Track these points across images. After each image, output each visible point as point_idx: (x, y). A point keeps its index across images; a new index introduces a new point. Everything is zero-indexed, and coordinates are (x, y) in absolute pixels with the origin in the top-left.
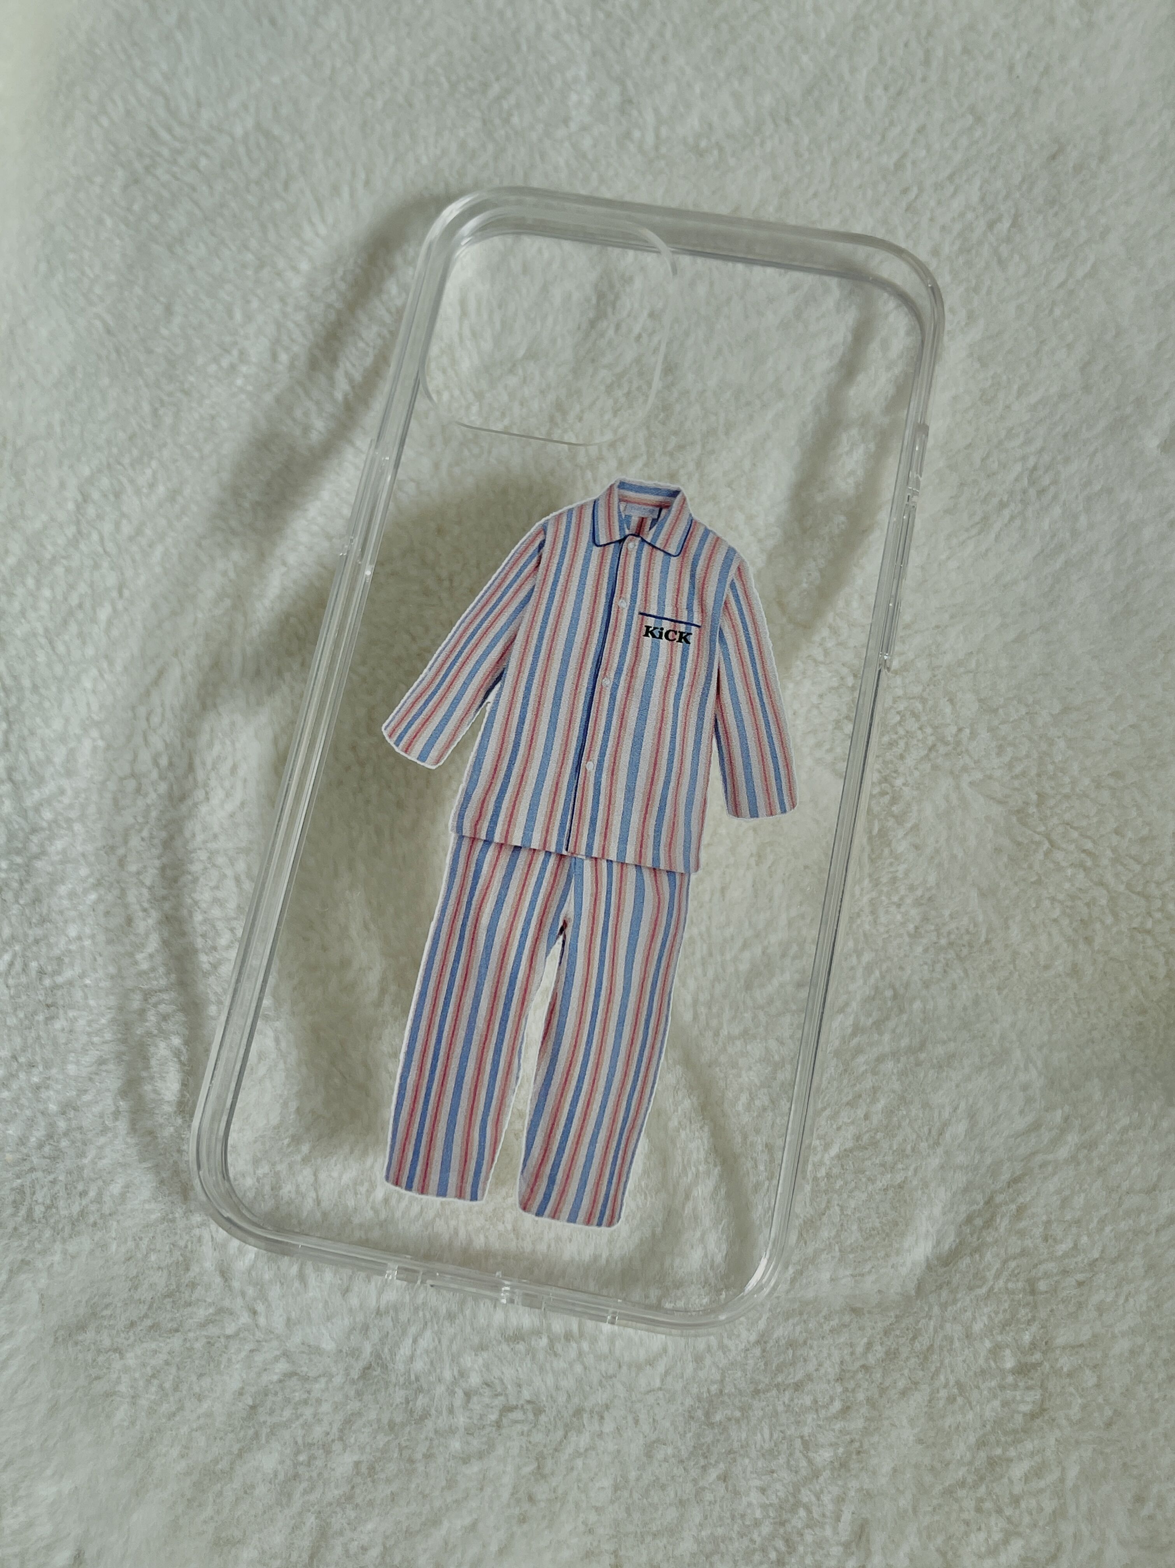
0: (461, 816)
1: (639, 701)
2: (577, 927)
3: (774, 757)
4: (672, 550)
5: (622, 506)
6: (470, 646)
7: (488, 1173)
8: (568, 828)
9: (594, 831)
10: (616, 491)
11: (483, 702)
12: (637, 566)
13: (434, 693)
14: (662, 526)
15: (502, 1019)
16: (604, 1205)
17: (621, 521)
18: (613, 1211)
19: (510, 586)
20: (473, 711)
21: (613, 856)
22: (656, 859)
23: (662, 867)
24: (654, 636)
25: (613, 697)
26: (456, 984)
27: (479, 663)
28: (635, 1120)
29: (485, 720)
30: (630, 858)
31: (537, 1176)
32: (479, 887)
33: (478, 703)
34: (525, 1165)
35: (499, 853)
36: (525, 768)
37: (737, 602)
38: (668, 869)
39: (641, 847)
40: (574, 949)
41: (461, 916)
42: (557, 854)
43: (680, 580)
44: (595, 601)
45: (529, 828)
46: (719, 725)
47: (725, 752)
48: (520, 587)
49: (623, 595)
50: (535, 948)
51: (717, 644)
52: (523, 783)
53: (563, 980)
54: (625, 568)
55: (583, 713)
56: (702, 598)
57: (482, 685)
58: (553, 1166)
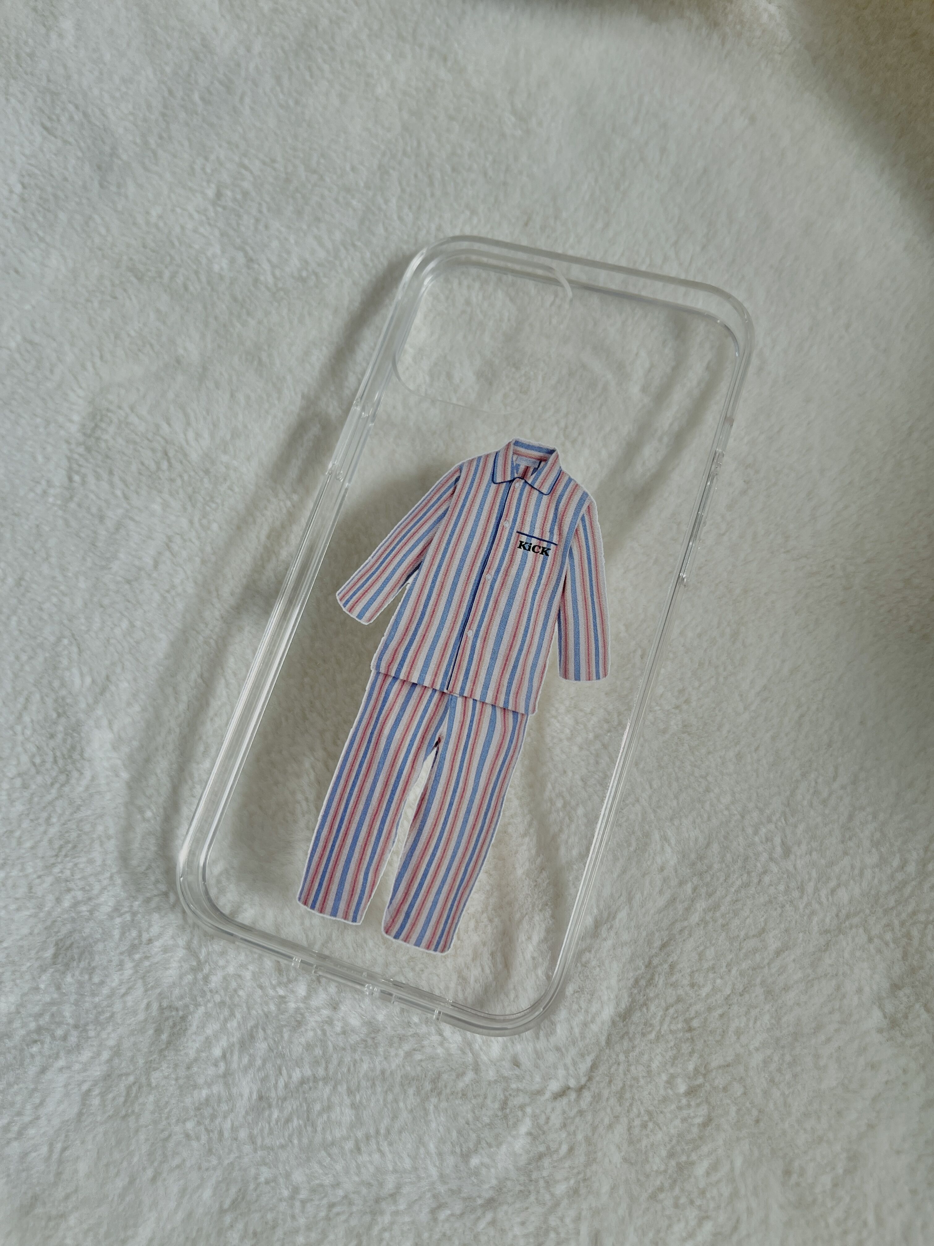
0: (380, 659)
1: (509, 592)
2: (447, 743)
3: (596, 640)
4: (545, 490)
5: (515, 457)
6: (401, 544)
7: (366, 904)
8: (450, 674)
9: (467, 678)
10: (512, 447)
11: (404, 583)
12: (520, 499)
13: (373, 574)
14: (540, 473)
15: (389, 801)
16: (440, 938)
17: (512, 468)
18: (446, 942)
19: (433, 506)
20: (397, 588)
21: (478, 697)
22: (506, 702)
23: (510, 708)
24: (524, 548)
25: (491, 588)
26: (362, 773)
27: (405, 556)
28: (468, 881)
29: (404, 595)
30: (489, 699)
31: (398, 911)
32: (386, 708)
33: (401, 583)
34: (391, 903)
35: (402, 686)
36: (427, 630)
37: (585, 529)
38: (514, 710)
39: (497, 692)
40: (443, 758)
41: (371, 727)
42: (440, 692)
43: (547, 512)
44: (488, 521)
45: (424, 671)
46: (562, 615)
47: (563, 633)
48: (439, 507)
49: (507, 519)
50: (417, 754)
51: (567, 557)
52: (424, 641)
53: (433, 778)
54: (511, 500)
55: (470, 596)
56: (561, 525)
57: (406, 571)
58: (409, 906)
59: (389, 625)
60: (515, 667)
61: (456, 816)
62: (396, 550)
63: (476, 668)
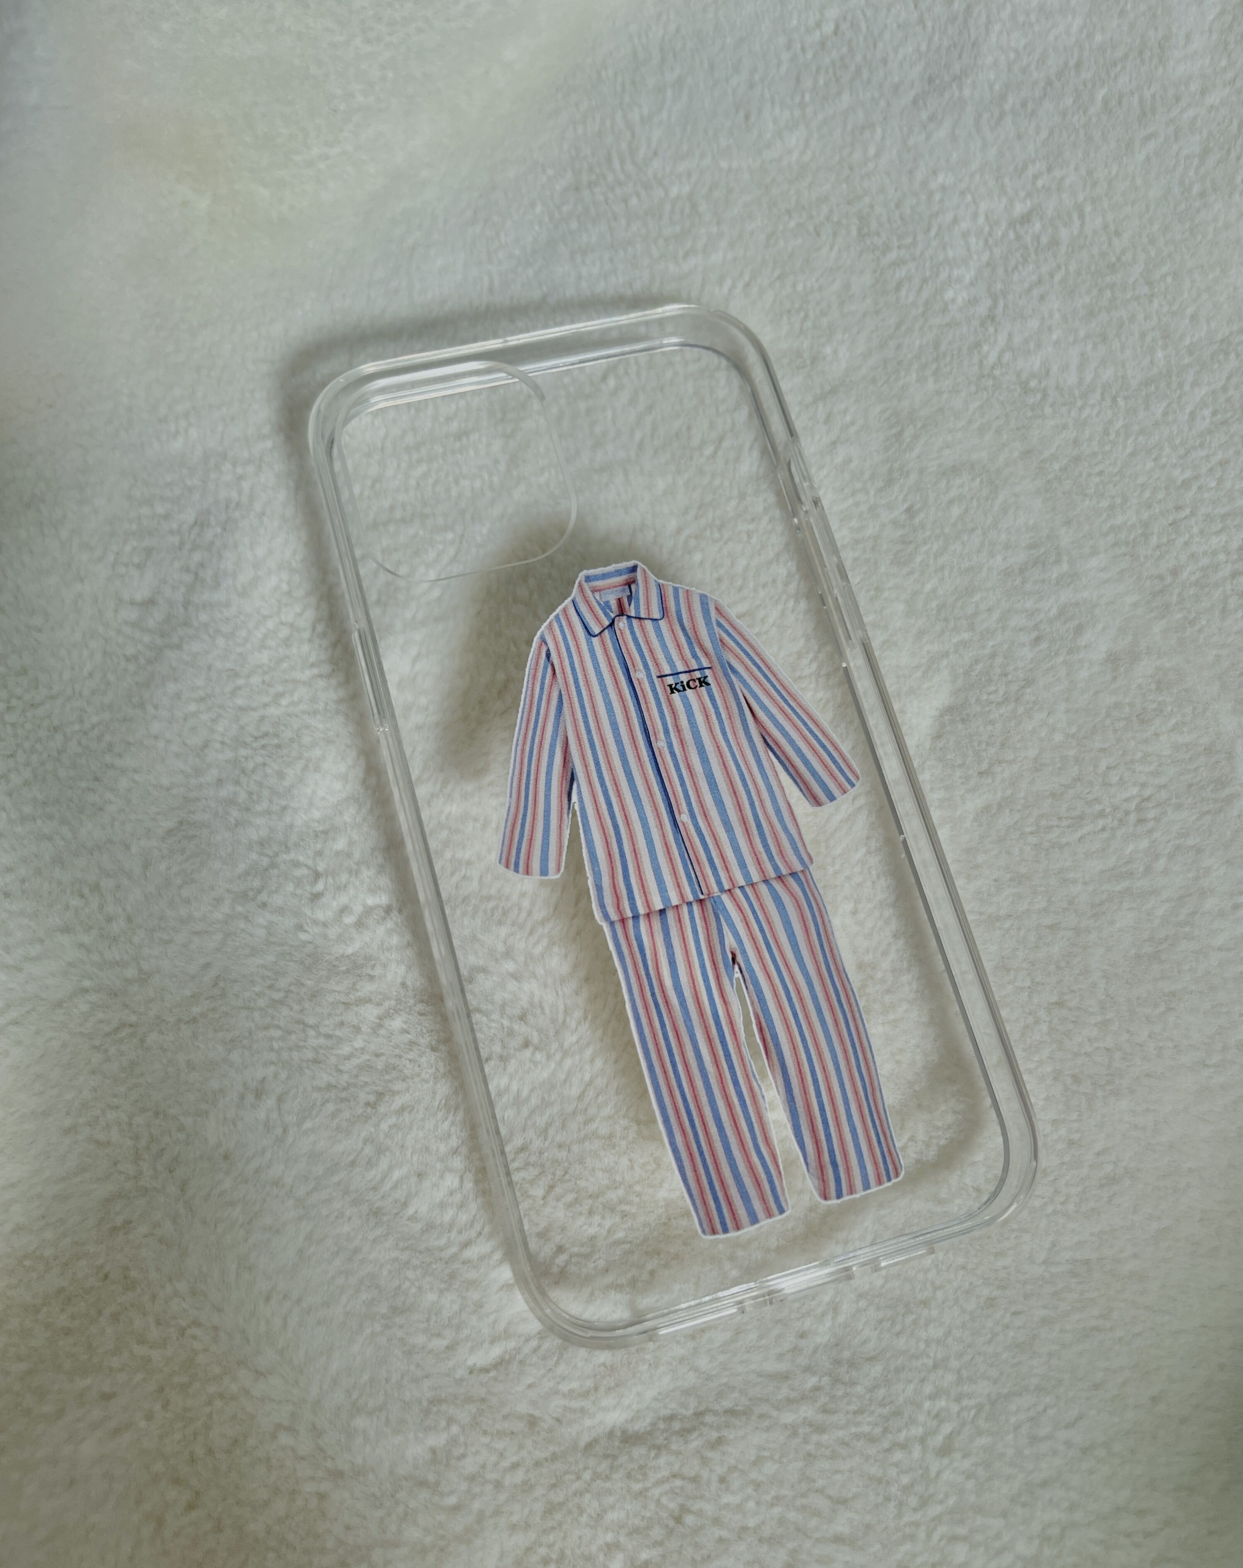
0: (602, 906)
1: (695, 747)
2: (744, 952)
3: (824, 747)
4: (656, 615)
5: (598, 595)
7: (782, 1186)
8: (693, 876)
9: (716, 868)
10: (586, 586)
11: (569, 804)
12: (635, 639)
13: (525, 815)
14: (638, 599)
15: (726, 1056)
16: (885, 1162)
17: (603, 609)
18: (894, 1164)
19: (540, 699)
20: (565, 816)
21: (742, 882)
22: (776, 868)
23: (784, 873)
24: (679, 691)
25: (673, 754)
26: (673, 1045)
27: (549, 773)
28: (872, 1084)
29: (579, 819)
30: (756, 877)
31: (821, 1168)
33: (566, 806)
34: (807, 1164)
35: (650, 922)
36: (633, 844)
37: (729, 635)
38: (790, 872)
39: (759, 864)
40: (752, 971)
41: (648, 988)
42: (697, 901)
43: (675, 637)
44: (617, 683)
45: (663, 890)
46: (769, 740)
47: (783, 758)
48: (549, 696)
49: (636, 668)
50: (720, 985)
51: (732, 675)
52: (639, 856)
53: (756, 1000)
54: (626, 646)
55: (656, 778)
56: (700, 643)
57: (562, 791)
58: (829, 1152)
59: (586, 862)
60: (759, 826)
61: (809, 1024)
62: (533, 772)
63: (718, 851)
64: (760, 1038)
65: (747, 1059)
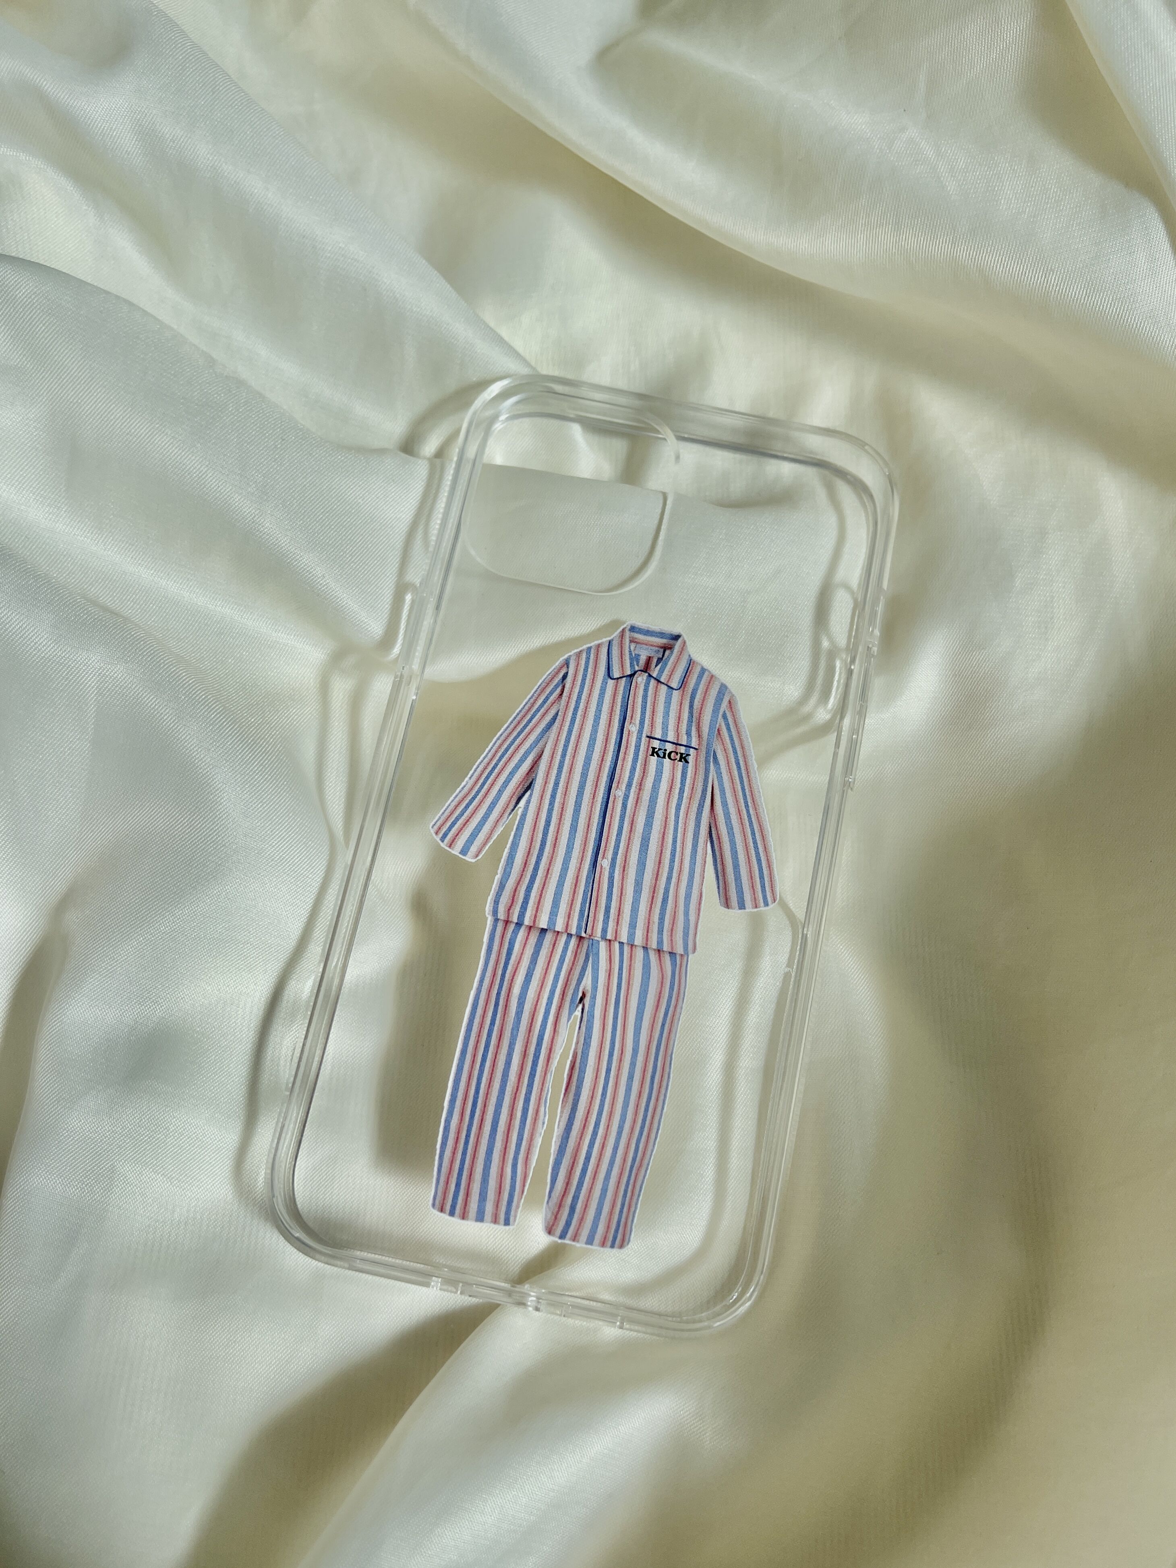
0: (496, 902)
1: (646, 810)
2: (594, 997)
3: (759, 861)
4: (674, 685)
5: (633, 646)
6: (504, 760)
7: (518, 1202)
8: (586, 914)
9: (608, 917)
10: (627, 634)
11: (515, 807)
12: (645, 697)
13: (474, 798)
14: (666, 664)
15: (531, 1074)
16: (617, 1231)
17: (631, 659)
18: (624, 1236)
19: (538, 710)
20: (506, 814)
21: (624, 938)
22: (660, 942)
23: (665, 949)
24: (658, 756)
25: (624, 806)
26: (492, 1043)
27: (512, 774)
28: (642, 1160)
29: (516, 822)
30: (639, 940)
31: (560, 1206)
32: (512, 962)
33: (511, 807)
34: (550, 1197)
35: (529, 934)
36: (550, 863)
37: (729, 729)
38: (670, 951)
39: (648, 932)
40: (591, 1016)
41: (497, 987)
42: (577, 936)
43: (680, 709)
44: (609, 725)
45: (554, 914)
46: (713, 832)
47: (718, 854)
48: (547, 711)
49: (633, 721)
50: (558, 1014)
51: (711, 764)
52: (549, 876)
53: (582, 1042)
54: (634, 698)
55: (599, 819)
56: (699, 725)
57: (514, 793)
58: (574, 1197)
59: (502, 860)
60: (665, 899)
61: (616, 1083)
62: (499, 767)
63: (618, 904)
64: (568, 1075)
65: (547, 1085)
